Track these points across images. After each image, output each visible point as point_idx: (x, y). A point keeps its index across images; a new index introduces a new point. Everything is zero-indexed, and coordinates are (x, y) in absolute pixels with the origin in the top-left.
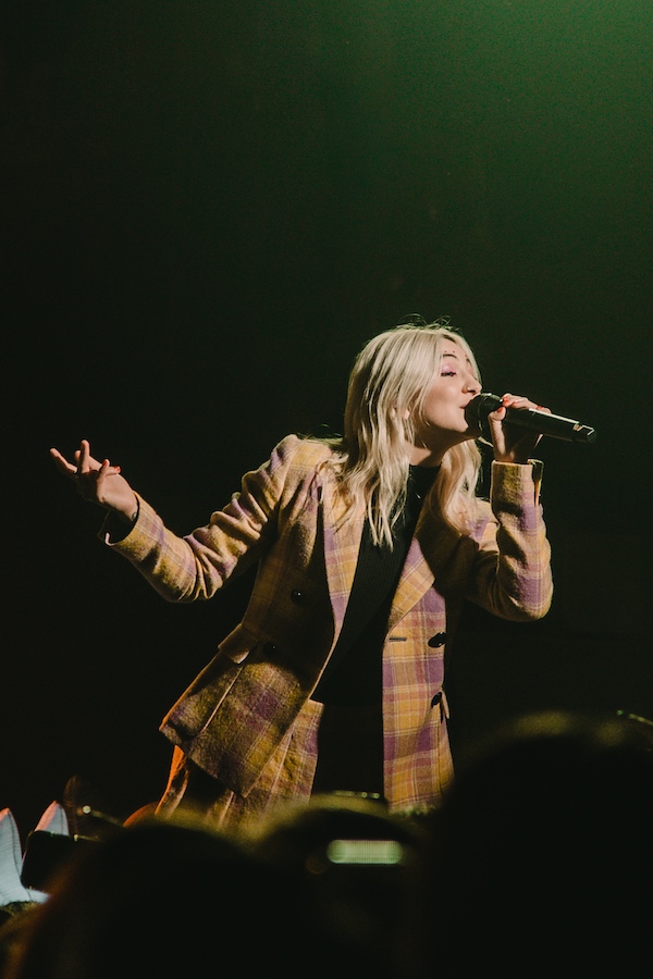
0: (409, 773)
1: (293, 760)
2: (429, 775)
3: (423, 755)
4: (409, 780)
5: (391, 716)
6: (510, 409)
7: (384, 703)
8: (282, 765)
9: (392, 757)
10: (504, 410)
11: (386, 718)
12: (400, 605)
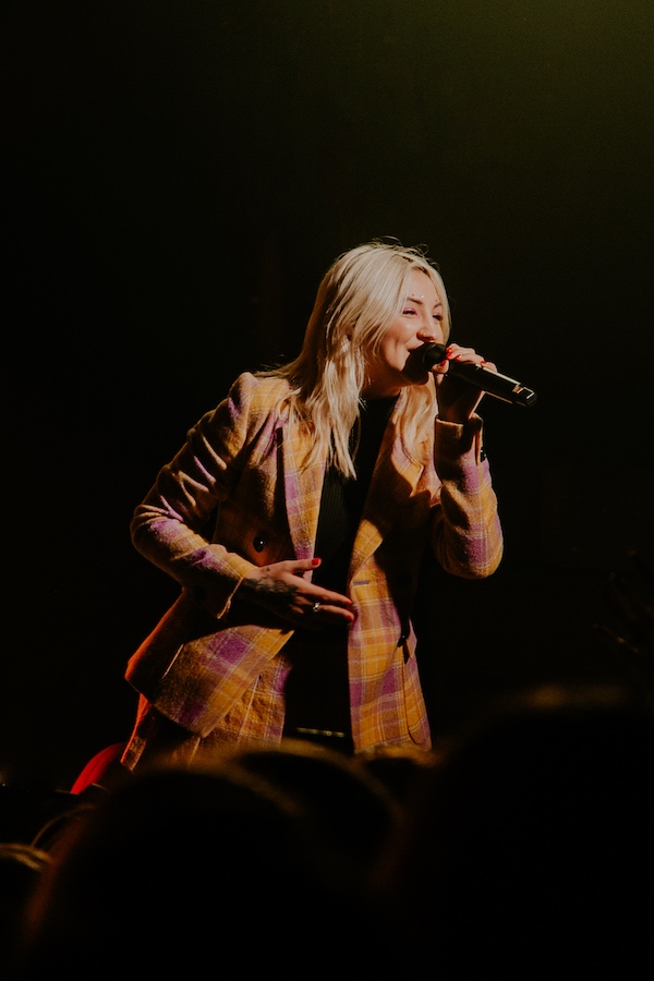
0: (375, 718)
1: (262, 701)
2: (396, 718)
3: (388, 698)
4: (375, 725)
5: (357, 661)
6: (455, 362)
7: (349, 648)
8: (250, 706)
9: (359, 703)
10: (447, 362)
11: (351, 662)
12: (362, 549)
